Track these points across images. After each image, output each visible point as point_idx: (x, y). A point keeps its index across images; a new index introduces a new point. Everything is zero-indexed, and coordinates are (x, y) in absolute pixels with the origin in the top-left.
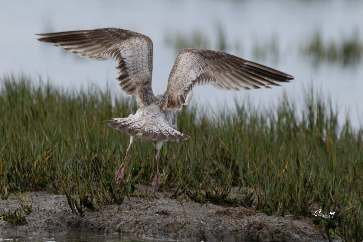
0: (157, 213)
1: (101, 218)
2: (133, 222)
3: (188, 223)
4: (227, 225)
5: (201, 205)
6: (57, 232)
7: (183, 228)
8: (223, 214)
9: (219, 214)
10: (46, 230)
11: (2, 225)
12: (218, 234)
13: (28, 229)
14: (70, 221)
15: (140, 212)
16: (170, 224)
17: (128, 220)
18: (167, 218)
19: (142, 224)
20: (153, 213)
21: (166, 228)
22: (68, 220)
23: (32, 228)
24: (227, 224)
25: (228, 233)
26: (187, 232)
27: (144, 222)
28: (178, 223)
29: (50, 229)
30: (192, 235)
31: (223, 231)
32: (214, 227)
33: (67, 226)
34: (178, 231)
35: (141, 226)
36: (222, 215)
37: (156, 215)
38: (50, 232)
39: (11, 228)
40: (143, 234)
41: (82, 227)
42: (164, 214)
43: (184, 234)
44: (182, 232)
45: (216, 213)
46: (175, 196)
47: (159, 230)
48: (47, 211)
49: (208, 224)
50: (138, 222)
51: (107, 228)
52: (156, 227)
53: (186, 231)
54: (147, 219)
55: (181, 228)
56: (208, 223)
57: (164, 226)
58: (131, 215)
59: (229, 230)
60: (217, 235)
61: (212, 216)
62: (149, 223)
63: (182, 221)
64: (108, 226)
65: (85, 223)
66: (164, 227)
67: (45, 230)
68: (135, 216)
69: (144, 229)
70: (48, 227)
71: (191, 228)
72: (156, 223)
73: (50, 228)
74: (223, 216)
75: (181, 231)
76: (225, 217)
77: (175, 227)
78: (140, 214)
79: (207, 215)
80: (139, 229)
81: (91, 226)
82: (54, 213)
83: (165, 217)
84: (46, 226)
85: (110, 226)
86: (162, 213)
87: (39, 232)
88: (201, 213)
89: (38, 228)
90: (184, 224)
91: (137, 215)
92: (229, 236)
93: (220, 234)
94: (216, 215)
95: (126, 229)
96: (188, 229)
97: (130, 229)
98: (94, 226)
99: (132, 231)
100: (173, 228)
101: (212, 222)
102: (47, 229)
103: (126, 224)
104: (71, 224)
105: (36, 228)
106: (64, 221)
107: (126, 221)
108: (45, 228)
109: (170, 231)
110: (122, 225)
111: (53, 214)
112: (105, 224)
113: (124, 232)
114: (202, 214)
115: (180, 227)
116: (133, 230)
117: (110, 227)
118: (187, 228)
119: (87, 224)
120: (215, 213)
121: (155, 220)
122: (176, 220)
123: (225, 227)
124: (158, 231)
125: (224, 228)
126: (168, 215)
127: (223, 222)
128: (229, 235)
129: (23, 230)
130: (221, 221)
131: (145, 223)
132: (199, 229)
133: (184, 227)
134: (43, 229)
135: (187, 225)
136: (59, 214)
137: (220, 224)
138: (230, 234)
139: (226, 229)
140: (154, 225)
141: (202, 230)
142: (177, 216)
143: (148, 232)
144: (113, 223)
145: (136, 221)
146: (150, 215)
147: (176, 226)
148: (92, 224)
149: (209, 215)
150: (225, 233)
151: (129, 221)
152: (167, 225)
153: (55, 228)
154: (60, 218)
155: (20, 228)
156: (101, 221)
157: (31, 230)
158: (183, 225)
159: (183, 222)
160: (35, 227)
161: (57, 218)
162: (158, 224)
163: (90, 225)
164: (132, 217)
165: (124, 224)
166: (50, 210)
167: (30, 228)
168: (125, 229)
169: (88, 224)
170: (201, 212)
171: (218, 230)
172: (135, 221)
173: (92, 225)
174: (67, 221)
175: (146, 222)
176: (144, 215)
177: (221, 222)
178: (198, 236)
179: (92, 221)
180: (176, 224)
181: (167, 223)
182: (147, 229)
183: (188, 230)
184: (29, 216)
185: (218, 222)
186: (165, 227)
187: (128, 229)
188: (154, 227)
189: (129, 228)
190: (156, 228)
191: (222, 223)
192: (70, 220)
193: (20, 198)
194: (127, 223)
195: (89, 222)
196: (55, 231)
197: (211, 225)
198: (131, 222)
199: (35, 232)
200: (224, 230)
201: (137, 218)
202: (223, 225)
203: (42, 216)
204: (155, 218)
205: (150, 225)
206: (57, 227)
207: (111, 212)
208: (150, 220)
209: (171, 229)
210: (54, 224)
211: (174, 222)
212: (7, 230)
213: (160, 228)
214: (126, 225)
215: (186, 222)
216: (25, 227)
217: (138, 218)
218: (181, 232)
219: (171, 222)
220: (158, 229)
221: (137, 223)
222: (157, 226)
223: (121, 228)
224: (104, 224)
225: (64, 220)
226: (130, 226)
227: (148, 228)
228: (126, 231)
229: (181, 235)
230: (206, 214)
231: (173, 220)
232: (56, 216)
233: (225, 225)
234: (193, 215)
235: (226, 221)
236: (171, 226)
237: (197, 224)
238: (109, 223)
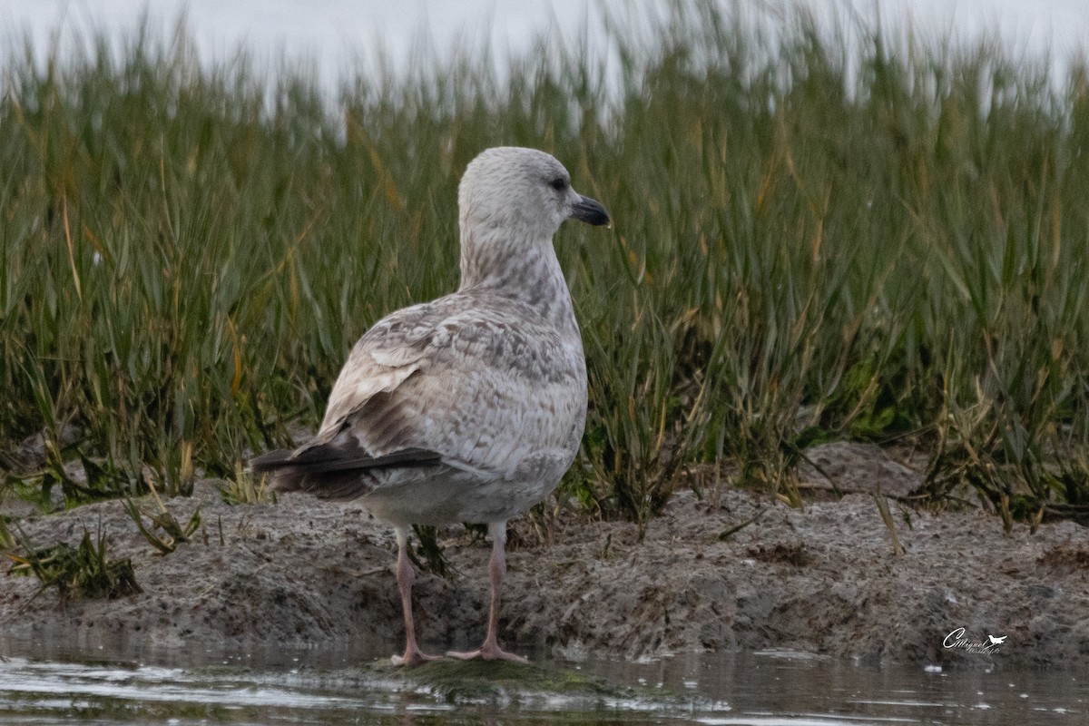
0: (752, 554)
1: (522, 575)
2: (634, 594)
3: (880, 600)
4: (1071, 612)
6: (269, 631)
7: (852, 623)
8: (1071, 563)
9: (1055, 565)
10: (214, 621)
11: (17, 597)
12: (1019, 650)
13: (130, 613)
14: (372, 585)
15: (677, 551)
16: (796, 602)
17: (615, 582)
18: (789, 579)
19: (666, 600)
20: (734, 554)
21: (776, 623)
22: (363, 582)
23: (150, 611)
24: (1072, 606)
25: (1073, 649)
26: (866, 637)
27: (673, 590)
28: (835, 600)
29: (231, 618)
30: (886, 650)
31: (1046, 639)
32: (1008, 621)
33: (356, 610)
34: (830, 633)
35: (662, 609)
36: (1066, 569)
37: (744, 565)
38: (233, 630)
39: (55, 610)
40: (662, 645)
41: (428, 613)
42: (785, 558)
43: (855, 648)
44: (844, 640)
45: (1040, 562)
47: (739, 627)
48: (272, 541)
49: (982, 607)
50: (656, 590)
51: (533, 617)
52: (729, 614)
53: (862, 635)
54: (692, 581)
55: (845, 621)
56: (981, 604)
57: (770, 611)
58: (634, 563)
59: (1079, 632)
60: (1016, 654)
61: (1021, 574)
62: (697, 598)
63: (854, 589)
64: (541, 610)
65: (441, 595)
66: (765, 615)
67: (206, 620)
68: (649, 568)
69: (668, 621)
70: (224, 609)
71: (888, 621)
72: (732, 597)
73: (232, 611)
74: (1071, 572)
75: (841, 632)
76: (1079, 577)
77: (817, 618)
78: (676, 559)
79: (1001, 567)
80: (650, 624)
81: (471, 609)
82: (301, 551)
83: (782, 575)
84: (216, 603)
85: (549, 609)
86: (779, 556)
87: (179, 628)
88: (977, 559)
89: (178, 611)
90: (859, 602)
91: (661, 560)
92: (1075, 659)
93: (1031, 652)
94: (1041, 568)
95: (599, 622)
96: (876, 624)
97: (617, 621)
98: (483, 610)
99: (622, 633)
100: (810, 623)
101: (1007, 596)
102: (220, 614)
103: (604, 600)
104: (375, 598)
105: (170, 611)
106: (343, 586)
107: (605, 589)
108: (209, 610)
109: (795, 632)
110: (587, 605)
111: (293, 553)
112: (526, 603)
113: (590, 636)
114: (978, 565)
115: (842, 615)
116: (624, 629)
117: (546, 615)
118: (872, 622)
119: (449, 599)
120: (1038, 560)
121: (731, 587)
122: (828, 586)
123: (1060, 620)
124: (732, 634)
125: (1055, 625)
126: (803, 564)
127: (1057, 598)
128: (1076, 653)
129: (107, 621)
130: (1048, 593)
131: (678, 599)
132: (922, 625)
133: (860, 615)
134: (200, 617)
135: (874, 609)
136: (321, 556)
137: (1040, 607)
138: (1082, 652)
139: (1065, 631)
140: (721, 607)
141: (936, 631)
142: (845, 568)
143: (681, 637)
144: (560, 598)
145: (648, 589)
146: (719, 562)
147: (824, 612)
148: (474, 602)
149: (1006, 568)
150: (1057, 644)
151: (615, 590)
152: (784, 609)
153: (260, 613)
154: (326, 571)
155: (95, 610)
156: (517, 587)
157: (143, 618)
158: (855, 609)
159: (860, 594)
160: (164, 606)
161: (310, 571)
162: (741, 602)
163: (464, 605)
164: (635, 570)
165: (594, 603)
166: (282, 539)
167: (139, 612)
168: (594, 622)
169: (455, 602)
170: (977, 554)
171: (1025, 635)
172: (642, 588)
173: (478, 606)
174: (354, 587)
175: (683, 592)
176: (691, 563)
177: (1048, 600)
178: (911, 658)
179: (477, 588)
180: (826, 603)
181: (783, 598)
182: (681, 624)
183: (875, 628)
184: (167, 560)
185: (1034, 599)
186: (771, 615)
187: (606, 625)
188: (718, 613)
189: (615, 617)
190: (728, 619)
191: (1053, 602)
192: (372, 581)
194: (609, 595)
195: (463, 592)
196: (259, 626)
197: (996, 610)
198: (628, 591)
199: (160, 632)
200: (1053, 633)
201: (654, 577)
202: (1055, 612)
203: (226, 559)
204: (731, 577)
205: (701, 607)
206: (272, 607)
207: (580, 550)
208: (701, 583)
209: (798, 624)
210: (264, 596)
211: (818, 593)
212: (33, 619)
213: (745, 619)
214: (604, 603)
215: (873, 594)
216: (122, 607)
217: (660, 577)
218: (842, 637)
219: (802, 594)
220: (732, 623)
221: (648, 595)
222: (731, 611)
223: (579, 617)
224: (523, 601)
225: (341, 581)
226: (619, 610)
227: (690, 618)
228: (599, 631)
229: (841, 650)
230: (999, 561)
231: (817, 587)
232: (306, 564)
233: (1064, 612)
234: (932, 567)
235: (1074, 596)
236: (800, 613)
237: (920, 606)
238: (544, 598)
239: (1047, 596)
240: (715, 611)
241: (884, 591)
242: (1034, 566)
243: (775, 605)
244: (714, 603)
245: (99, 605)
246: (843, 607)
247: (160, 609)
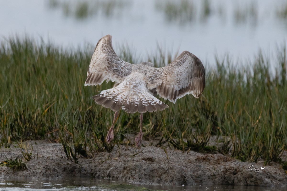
0: (143, 159)
1: (93, 164)
2: (122, 168)
3: (171, 169)
4: (205, 170)
5: (183, 152)
6: (54, 177)
7: (166, 173)
8: (202, 160)
9: (199, 161)
10: (44, 175)
11: (4, 171)
12: (197, 178)
13: (28, 174)
14: (66, 167)
15: (128, 159)
16: (154, 169)
17: (117, 166)
18: (152, 164)
19: (130, 170)
20: (139, 159)
21: (151, 173)
22: (64, 166)
23: (31, 173)
24: (205, 169)
25: (207, 178)
26: (170, 176)
27: (131, 167)
28: (162, 169)
29: (47, 175)
30: (174, 179)
31: (202, 176)
32: (194, 173)
33: (63, 172)
34: (162, 176)
35: (129, 171)
36: (201, 161)
37: (142, 162)
38: (47, 176)
39: (12, 173)
40: (131, 179)
41: (76, 172)
42: (149, 160)
43: (167, 179)
44: (165, 177)
45: (196, 160)
46: (159, 144)
47: (145, 175)
48: (45, 158)
49: (189, 170)
50: (127, 167)
51: (98, 173)
52: (143, 172)
53: (169, 176)
54: (135, 165)
55: (165, 173)
56: (188, 169)
57: (150, 171)
58: (120, 162)
59: (208, 174)
60: (197, 179)
61: (192, 162)
62: (136, 169)
63: (165, 167)
64: (100, 171)
65: (79, 168)
66: (149, 172)
67: (43, 175)
68: (124, 163)
69: (131, 174)
70: (45, 173)
71: (173, 173)
72: (142, 168)
73: (47, 173)
74: (203, 162)
75: (164, 175)
76: (205, 163)
77: (159, 173)
78: (128, 161)
79: (188, 161)
80: (127, 174)
81: (84, 171)
82: (51, 160)
83: (150, 163)
84: (44, 171)
85: (101, 171)
86: (148, 160)
87: (37, 177)
88: (183, 159)
89: (37, 173)
90: (167, 169)
91: (126, 161)
92: (207, 180)
93: (199, 179)
94: (196, 161)
95: (115, 174)
96: (171, 174)
97: (119, 174)
98: (87, 171)
99: (121, 176)
100: (158, 173)
101: (193, 167)
102: (45, 174)
103: (116, 169)
104: (66, 169)
105: (35, 173)
106: (60, 167)
107: (116, 167)
108: (43, 173)
109: (155, 176)
110: (112, 170)
111: (50, 160)
112: (97, 170)
113: (114, 177)
114: (183, 160)
115: (164, 172)
116: (121, 175)
117: (101, 172)
118: (170, 173)
119: (80, 169)
121: (142, 166)
122: (160, 166)
123: (204, 172)
124: (144, 176)
125: (203, 173)
126: (153, 161)
128: (207, 179)
129: (23, 175)
130: (200, 166)
131: (132, 169)
132: (181, 174)
133: (168, 172)
134: (41, 174)
135: (170, 171)
136: (55, 161)
137: (200, 169)
138: (208, 179)
139: (205, 174)
141: (183, 175)
142: (161, 162)
143: (135, 177)
144: (104, 169)
145: (124, 167)
146: (137, 161)
147: (160, 171)
148: (85, 170)
149: (190, 161)
150: (204, 177)
151: (118, 167)
152: (152, 171)
153: (52, 173)
154: (57, 164)
155: (20, 173)
156: (93, 166)
157: (30, 175)
158: (166, 170)
159: (167, 167)
160: (34, 172)
161: (54, 164)
162: (144, 170)
163: (83, 170)
164: (120, 163)
165: (114, 170)
166: (47, 157)
167: (29, 173)
168: (114, 174)
170: (183, 158)
171: (198, 175)
172: (123, 167)
173: (85, 171)
174: (62, 167)
175: (133, 167)
176: (132, 161)
177: (201, 168)
178: (179, 181)
179: (85, 167)
180: (161, 169)
181: (152, 168)
182: (134, 174)
183: (171, 175)
184: (29, 162)
185: (198, 168)
186: (150, 172)
187: (117, 175)
188: (140, 172)
189: (118, 173)
190: (142, 173)
191: (202, 168)
192: (66, 166)
193: (22, 146)
194: (116, 168)
195: (83, 168)
196: (52, 176)
197: (191, 170)
198: (120, 167)
199: (34, 177)
200: (203, 175)
201: (125, 165)
202: (202, 171)
203: (41, 162)
204: (141, 164)
205: (137, 171)
207: (102, 158)
208: (136, 166)
209: (155, 174)
210: (51, 170)
212: (9, 175)
213: (146, 173)
214: (116, 170)
215: (169, 167)
216: (25, 173)
217: (126, 164)
218: (165, 176)
219: (155, 168)
220: (144, 174)
221: (125, 168)
222: (143, 171)
223: (111, 173)
224: (96, 169)
225: (60, 166)
226: (119, 171)
227: (135, 173)
228: (115, 176)
229: (165, 179)
230: (187, 160)
231: (158, 166)
232: (53, 162)
233: (204, 170)
234: (176, 161)
235: (205, 167)
236: (156, 172)
237: (179, 170)
238: (100, 169)
239: (200, 167)
240: (140, 171)
241: (171, 166)
242: (195, 161)
243: (150, 170)
244: (139, 170)
245: (21, 172)
246: (164, 170)
247: (33, 173)
